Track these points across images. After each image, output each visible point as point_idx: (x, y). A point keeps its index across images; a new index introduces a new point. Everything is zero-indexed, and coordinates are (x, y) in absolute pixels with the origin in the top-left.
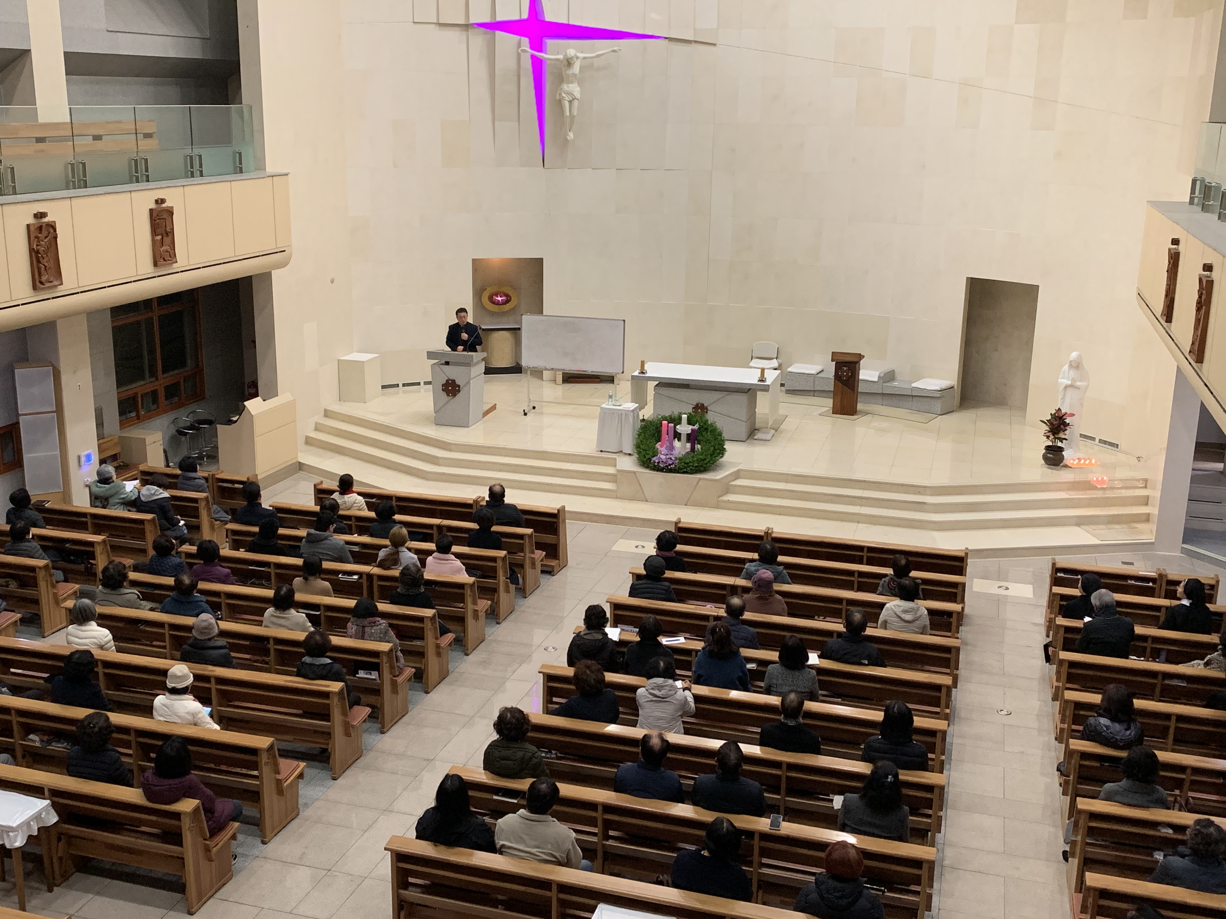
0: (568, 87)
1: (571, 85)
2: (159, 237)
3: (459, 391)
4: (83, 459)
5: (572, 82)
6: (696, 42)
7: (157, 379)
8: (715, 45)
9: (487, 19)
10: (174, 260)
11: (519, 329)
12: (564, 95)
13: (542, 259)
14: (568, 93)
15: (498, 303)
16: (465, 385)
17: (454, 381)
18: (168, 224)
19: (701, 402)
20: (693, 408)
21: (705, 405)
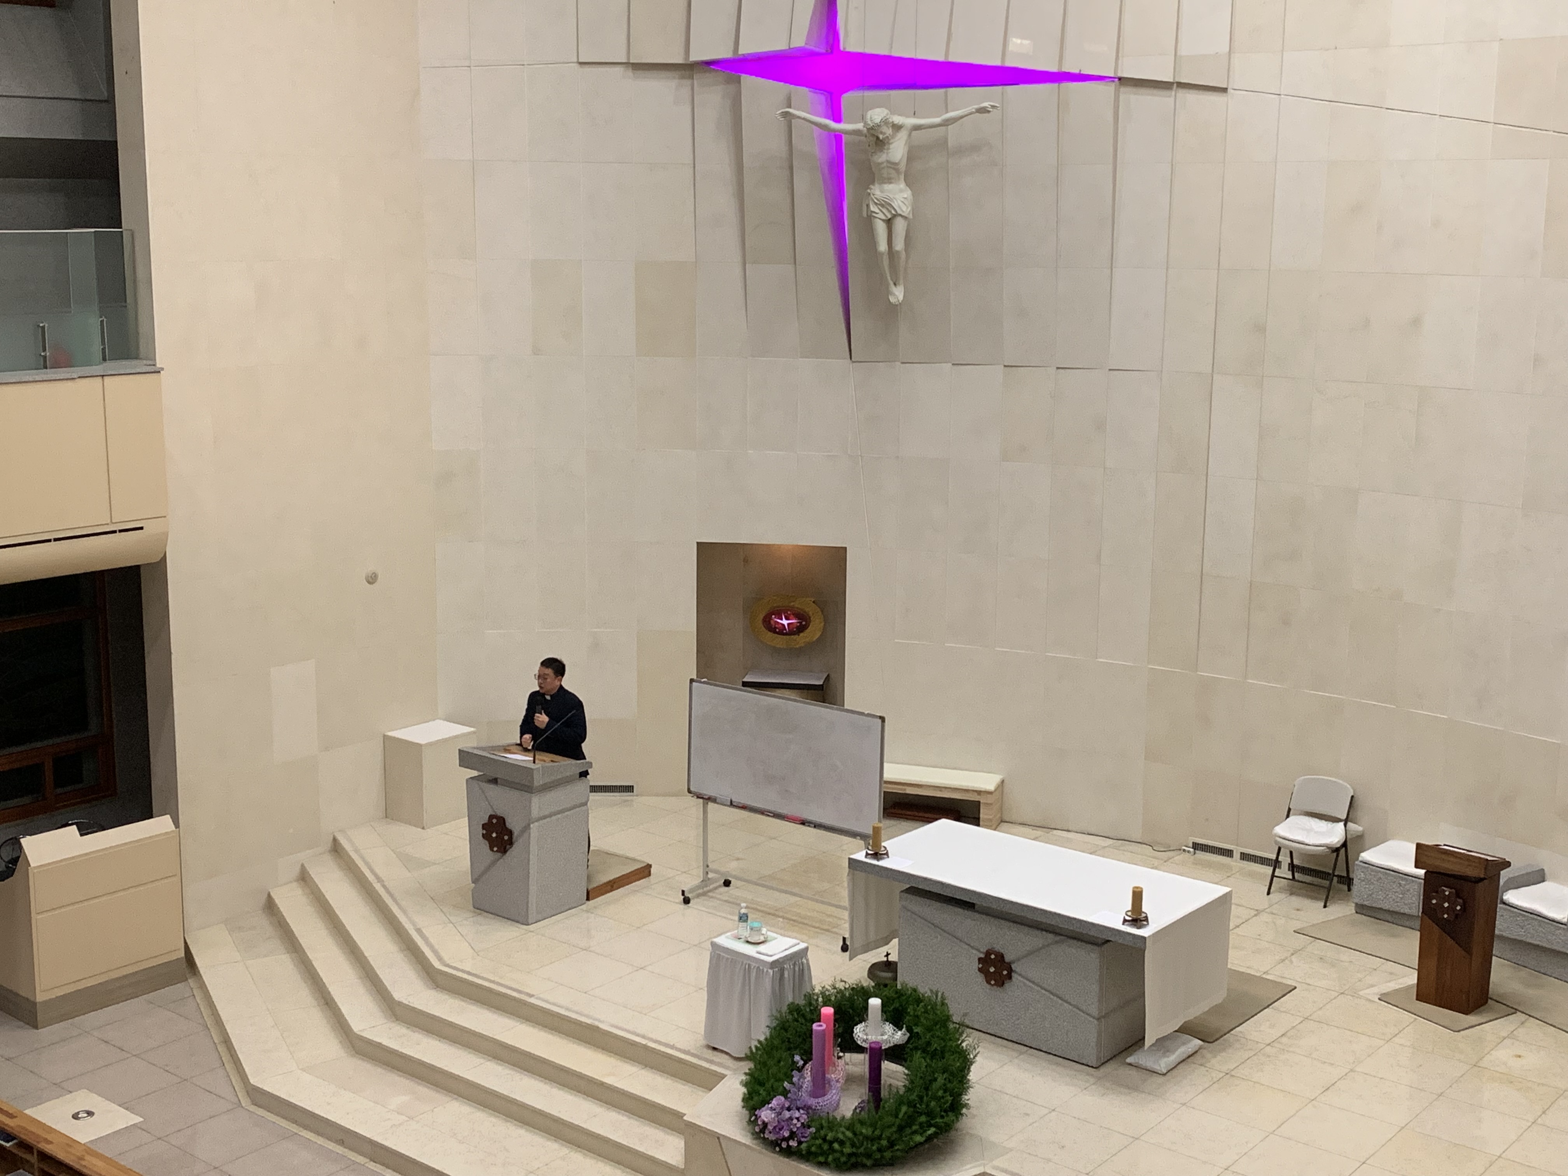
0: (882, 192)
1: (887, 187)
3: (511, 843)
5: (889, 181)
6: (1181, 85)
8: (1224, 90)
9: (724, 53)
11: (820, 688)
12: (873, 208)
13: (843, 550)
14: (885, 204)
15: (780, 631)
16: (522, 833)
17: (502, 820)
19: (998, 948)
20: (980, 959)
21: (1007, 959)
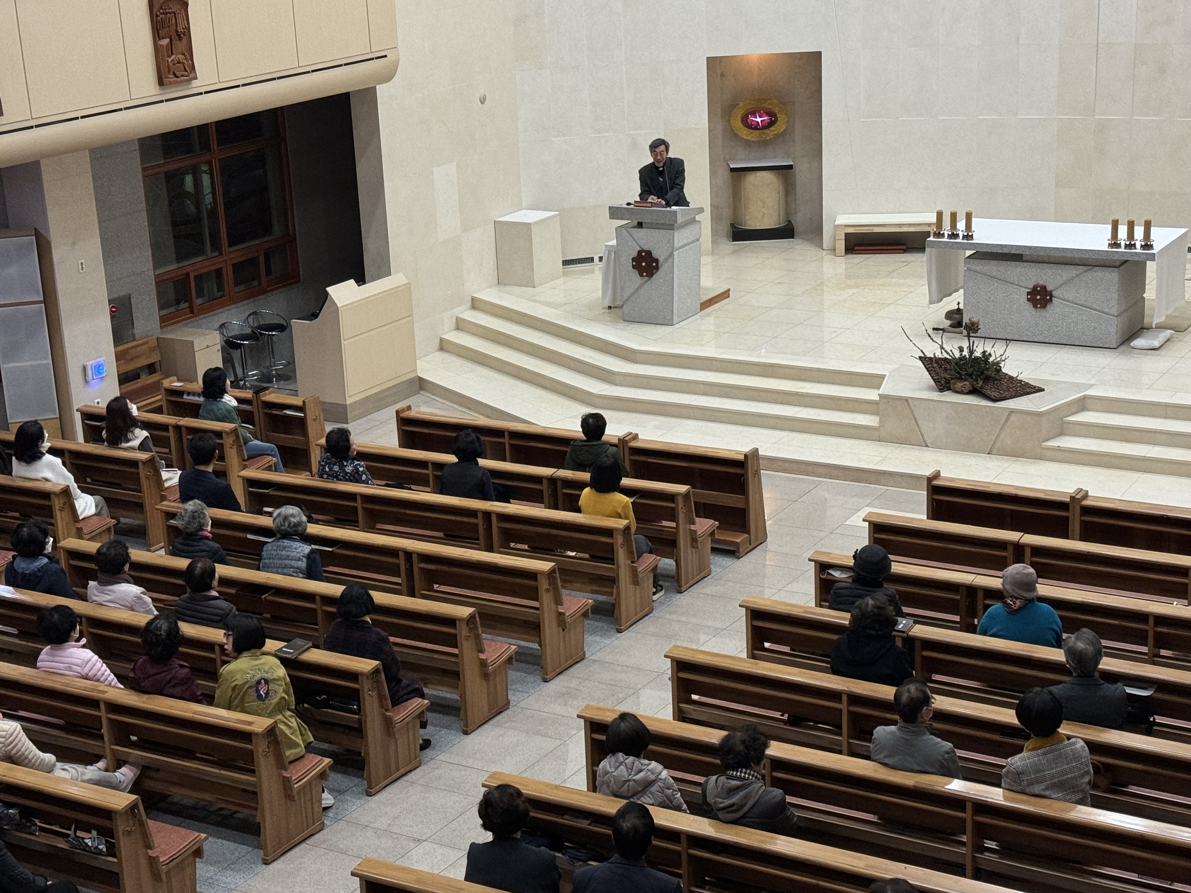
2: (165, 42)
3: (657, 268)
4: (89, 372)
7: (221, 254)
10: (192, 76)
11: (790, 167)
13: (820, 53)
15: (755, 127)
16: (666, 260)
17: (649, 253)
18: (179, 21)
19: (1041, 283)
20: (1028, 293)
21: (1049, 289)
